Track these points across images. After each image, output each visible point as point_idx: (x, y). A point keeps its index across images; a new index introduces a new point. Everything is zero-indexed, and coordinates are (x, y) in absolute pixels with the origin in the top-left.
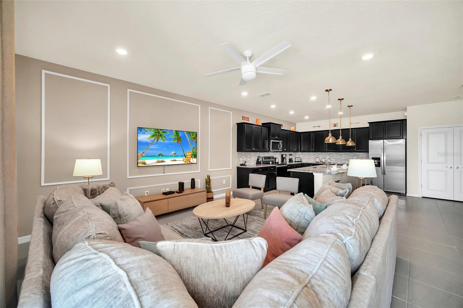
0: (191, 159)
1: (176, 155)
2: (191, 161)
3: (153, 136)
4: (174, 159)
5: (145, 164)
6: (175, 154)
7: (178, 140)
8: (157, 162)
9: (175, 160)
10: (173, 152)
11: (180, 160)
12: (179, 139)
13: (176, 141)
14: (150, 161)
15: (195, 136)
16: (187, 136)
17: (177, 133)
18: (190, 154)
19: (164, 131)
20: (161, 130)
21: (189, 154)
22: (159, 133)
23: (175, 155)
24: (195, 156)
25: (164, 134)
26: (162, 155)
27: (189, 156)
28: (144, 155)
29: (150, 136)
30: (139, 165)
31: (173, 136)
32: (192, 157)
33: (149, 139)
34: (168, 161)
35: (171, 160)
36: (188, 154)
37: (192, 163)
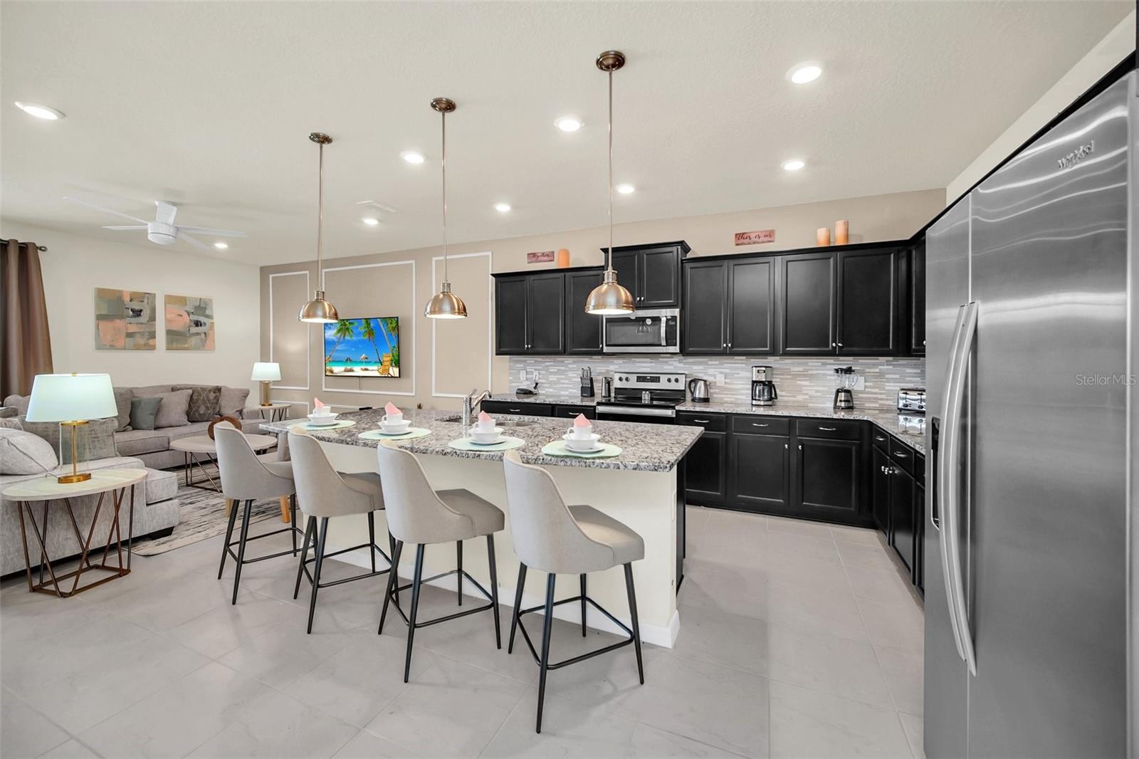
0: (391, 368)
1: (368, 360)
2: (391, 372)
3: (339, 331)
4: (366, 367)
5: (332, 373)
6: (366, 358)
7: (369, 334)
8: (345, 371)
9: (366, 370)
10: (364, 356)
11: (374, 370)
12: (370, 332)
13: (366, 337)
14: (338, 369)
15: (394, 325)
16: (382, 326)
17: (367, 322)
18: (389, 359)
19: (351, 321)
20: (347, 320)
21: (387, 359)
22: (345, 325)
23: (366, 360)
24: (397, 363)
25: (351, 326)
26: (351, 361)
27: (388, 363)
28: (330, 359)
29: (336, 331)
30: (328, 373)
31: (362, 329)
32: (391, 365)
33: (335, 335)
34: (358, 371)
35: (362, 369)
36: (385, 359)
37: (392, 377)
